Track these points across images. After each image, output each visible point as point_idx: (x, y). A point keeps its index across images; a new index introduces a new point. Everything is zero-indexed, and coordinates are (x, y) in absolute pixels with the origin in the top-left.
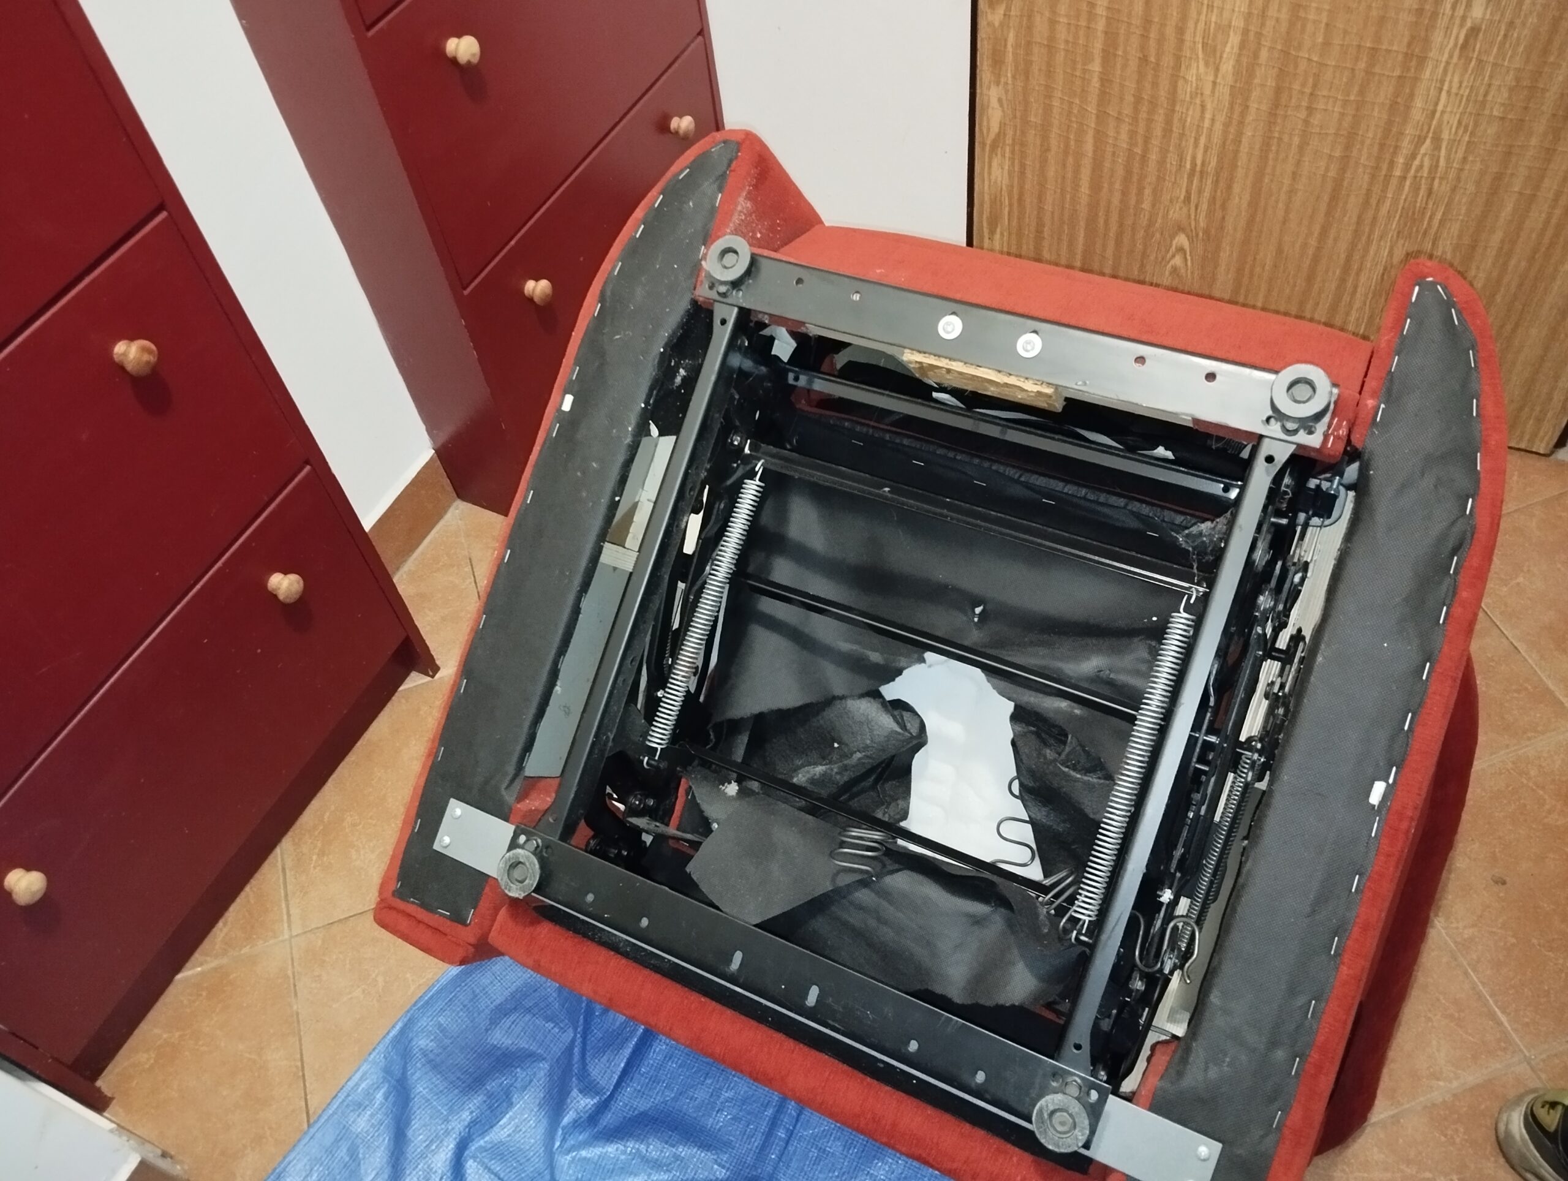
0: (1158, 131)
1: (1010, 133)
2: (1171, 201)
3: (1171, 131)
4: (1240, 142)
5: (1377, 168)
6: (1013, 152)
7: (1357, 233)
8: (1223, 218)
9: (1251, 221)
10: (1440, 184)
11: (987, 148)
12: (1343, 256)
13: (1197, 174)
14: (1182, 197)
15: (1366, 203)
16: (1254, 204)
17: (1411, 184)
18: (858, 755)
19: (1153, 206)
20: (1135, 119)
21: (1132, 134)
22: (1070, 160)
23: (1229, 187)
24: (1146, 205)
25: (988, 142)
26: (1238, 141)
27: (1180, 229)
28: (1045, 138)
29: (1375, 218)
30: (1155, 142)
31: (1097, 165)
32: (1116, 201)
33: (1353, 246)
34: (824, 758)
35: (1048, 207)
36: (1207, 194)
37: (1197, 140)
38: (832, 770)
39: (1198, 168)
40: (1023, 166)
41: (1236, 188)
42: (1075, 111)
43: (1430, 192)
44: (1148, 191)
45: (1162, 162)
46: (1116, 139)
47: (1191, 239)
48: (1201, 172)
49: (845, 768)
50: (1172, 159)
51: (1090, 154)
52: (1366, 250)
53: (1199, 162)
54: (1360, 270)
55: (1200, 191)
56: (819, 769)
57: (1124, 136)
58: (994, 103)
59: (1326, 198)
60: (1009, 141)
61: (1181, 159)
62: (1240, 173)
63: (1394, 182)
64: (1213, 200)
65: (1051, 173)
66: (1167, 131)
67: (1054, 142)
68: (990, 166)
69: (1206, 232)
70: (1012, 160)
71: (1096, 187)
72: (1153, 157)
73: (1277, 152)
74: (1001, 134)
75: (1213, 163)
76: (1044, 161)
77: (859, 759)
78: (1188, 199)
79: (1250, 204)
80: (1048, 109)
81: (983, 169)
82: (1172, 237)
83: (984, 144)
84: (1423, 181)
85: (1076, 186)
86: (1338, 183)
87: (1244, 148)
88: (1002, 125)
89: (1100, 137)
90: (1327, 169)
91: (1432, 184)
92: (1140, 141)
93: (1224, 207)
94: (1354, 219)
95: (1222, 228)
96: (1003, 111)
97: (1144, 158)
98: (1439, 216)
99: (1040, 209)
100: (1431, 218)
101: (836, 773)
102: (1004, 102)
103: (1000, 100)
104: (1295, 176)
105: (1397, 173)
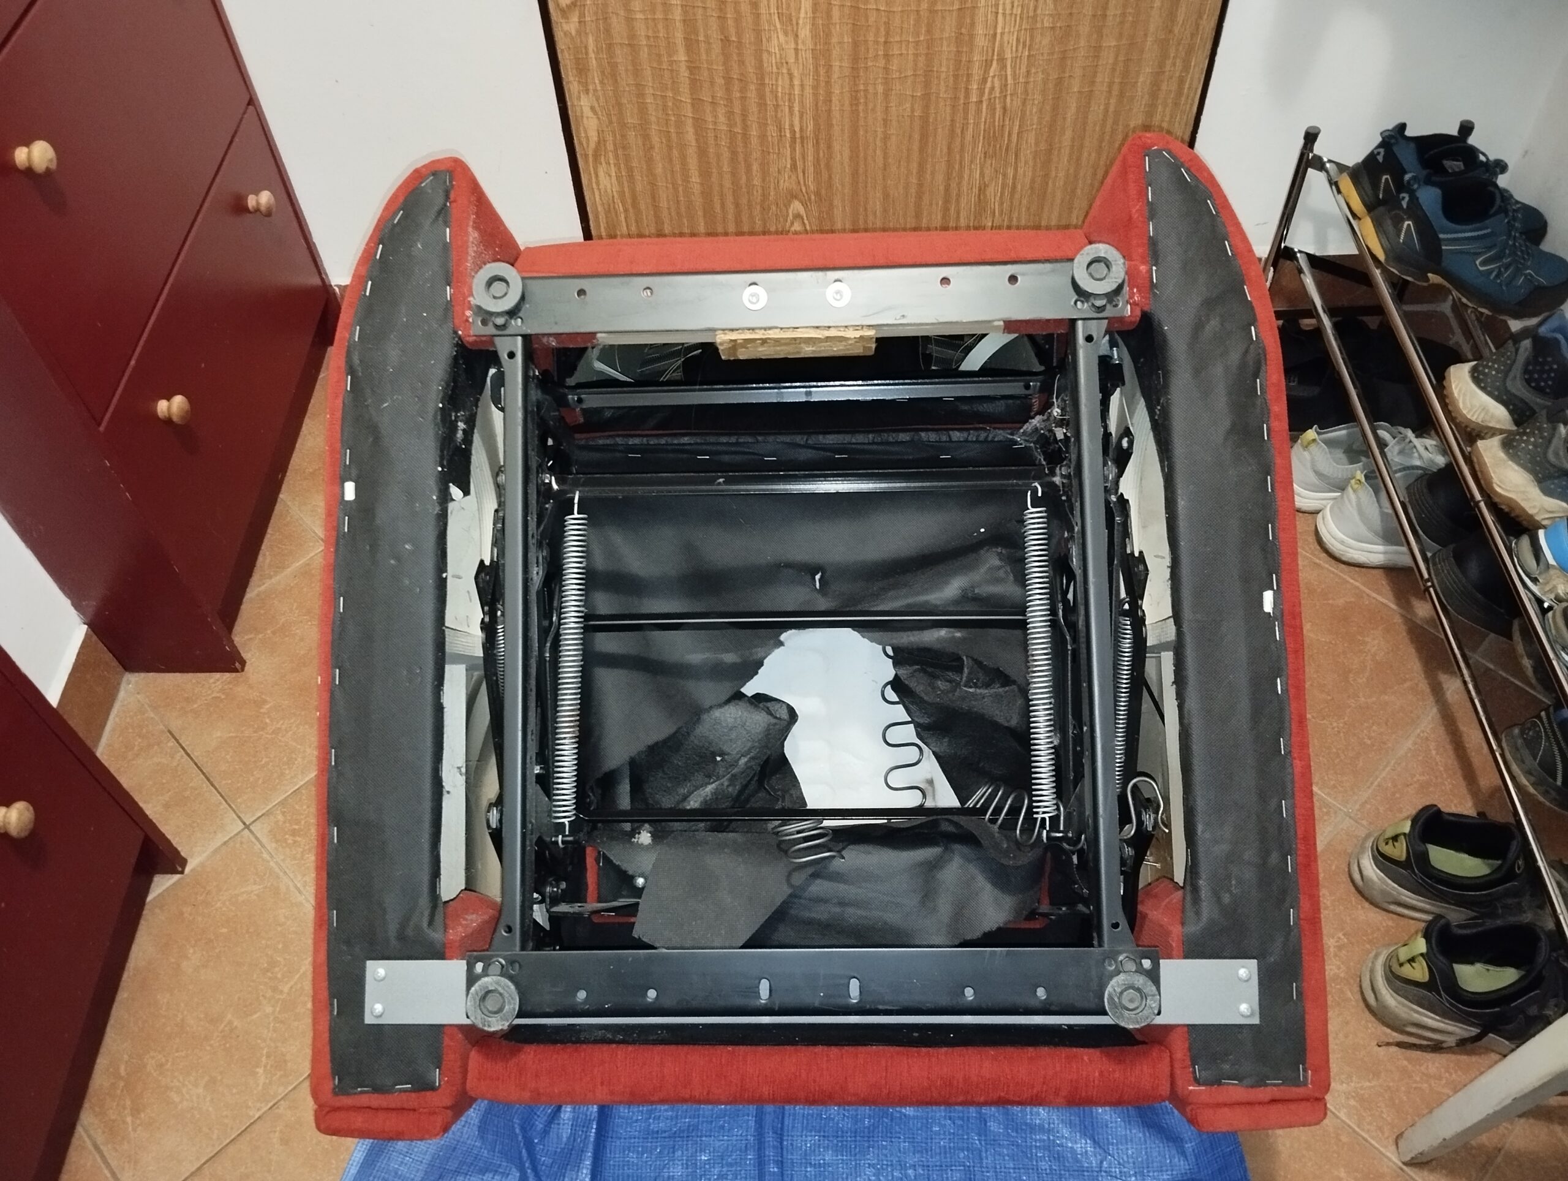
0: (753, 108)
1: (610, 138)
2: (779, 172)
3: (766, 104)
4: (831, 101)
5: (956, 98)
6: (616, 157)
7: (950, 164)
8: (830, 177)
9: (855, 174)
10: (1012, 100)
11: (591, 159)
12: (942, 188)
13: (798, 141)
14: (789, 166)
15: (952, 131)
16: (854, 157)
17: (987, 106)
18: (743, 760)
19: (764, 180)
20: (730, 100)
21: (730, 114)
22: (675, 153)
23: (829, 147)
24: (757, 181)
25: (590, 152)
26: (828, 101)
27: (793, 196)
28: (646, 137)
29: (962, 146)
30: (753, 118)
31: (702, 152)
32: (727, 184)
33: (948, 177)
34: (709, 777)
35: (664, 204)
36: (810, 158)
37: (791, 108)
38: (722, 785)
39: (798, 135)
40: (630, 170)
41: (836, 147)
42: (670, 104)
43: (1004, 109)
44: (755, 167)
45: (763, 137)
46: (715, 123)
47: (804, 204)
48: (802, 138)
49: (733, 779)
50: (772, 131)
51: (694, 143)
52: (961, 177)
53: (797, 129)
54: (959, 196)
55: (804, 157)
56: (710, 788)
57: (722, 119)
58: (587, 112)
59: (917, 136)
60: (610, 147)
61: (780, 129)
62: (836, 129)
63: (972, 108)
64: (817, 161)
65: (659, 170)
66: (762, 105)
67: (655, 139)
68: (597, 176)
69: (818, 194)
70: (618, 166)
71: (705, 174)
72: (754, 132)
73: (866, 104)
74: (601, 142)
75: (811, 127)
76: (650, 161)
77: (746, 763)
78: (794, 167)
79: (851, 158)
80: (643, 110)
81: (590, 180)
82: (787, 206)
83: (586, 156)
84: (997, 101)
85: (686, 179)
86: (925, 119)
87: (836, 107)
88: (600, 132)
89: (699, 124)
90: (913, 111)
91: (1005, 102)
92: (738, 120)
93: (828, 166)
94: (945, 150)
95: (830, 186)
96: (598, 118)
97: (746, 136)
98: (1016, 129)
99: (656, 208)
100: (1010, 135)
101: (728, 786)
102: (597, 109)
103: (592, 108)
104: (886, 122)
105: (974, 98)
